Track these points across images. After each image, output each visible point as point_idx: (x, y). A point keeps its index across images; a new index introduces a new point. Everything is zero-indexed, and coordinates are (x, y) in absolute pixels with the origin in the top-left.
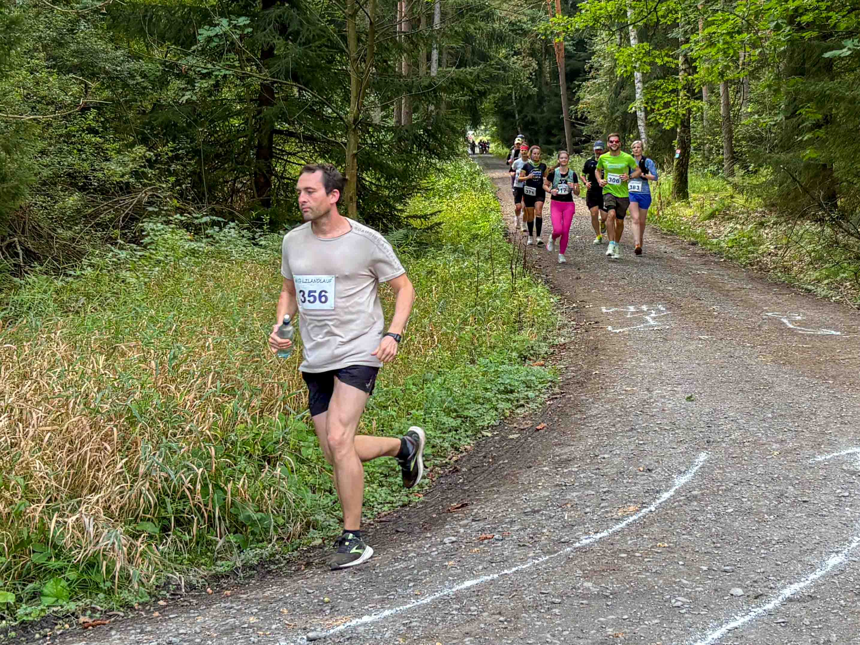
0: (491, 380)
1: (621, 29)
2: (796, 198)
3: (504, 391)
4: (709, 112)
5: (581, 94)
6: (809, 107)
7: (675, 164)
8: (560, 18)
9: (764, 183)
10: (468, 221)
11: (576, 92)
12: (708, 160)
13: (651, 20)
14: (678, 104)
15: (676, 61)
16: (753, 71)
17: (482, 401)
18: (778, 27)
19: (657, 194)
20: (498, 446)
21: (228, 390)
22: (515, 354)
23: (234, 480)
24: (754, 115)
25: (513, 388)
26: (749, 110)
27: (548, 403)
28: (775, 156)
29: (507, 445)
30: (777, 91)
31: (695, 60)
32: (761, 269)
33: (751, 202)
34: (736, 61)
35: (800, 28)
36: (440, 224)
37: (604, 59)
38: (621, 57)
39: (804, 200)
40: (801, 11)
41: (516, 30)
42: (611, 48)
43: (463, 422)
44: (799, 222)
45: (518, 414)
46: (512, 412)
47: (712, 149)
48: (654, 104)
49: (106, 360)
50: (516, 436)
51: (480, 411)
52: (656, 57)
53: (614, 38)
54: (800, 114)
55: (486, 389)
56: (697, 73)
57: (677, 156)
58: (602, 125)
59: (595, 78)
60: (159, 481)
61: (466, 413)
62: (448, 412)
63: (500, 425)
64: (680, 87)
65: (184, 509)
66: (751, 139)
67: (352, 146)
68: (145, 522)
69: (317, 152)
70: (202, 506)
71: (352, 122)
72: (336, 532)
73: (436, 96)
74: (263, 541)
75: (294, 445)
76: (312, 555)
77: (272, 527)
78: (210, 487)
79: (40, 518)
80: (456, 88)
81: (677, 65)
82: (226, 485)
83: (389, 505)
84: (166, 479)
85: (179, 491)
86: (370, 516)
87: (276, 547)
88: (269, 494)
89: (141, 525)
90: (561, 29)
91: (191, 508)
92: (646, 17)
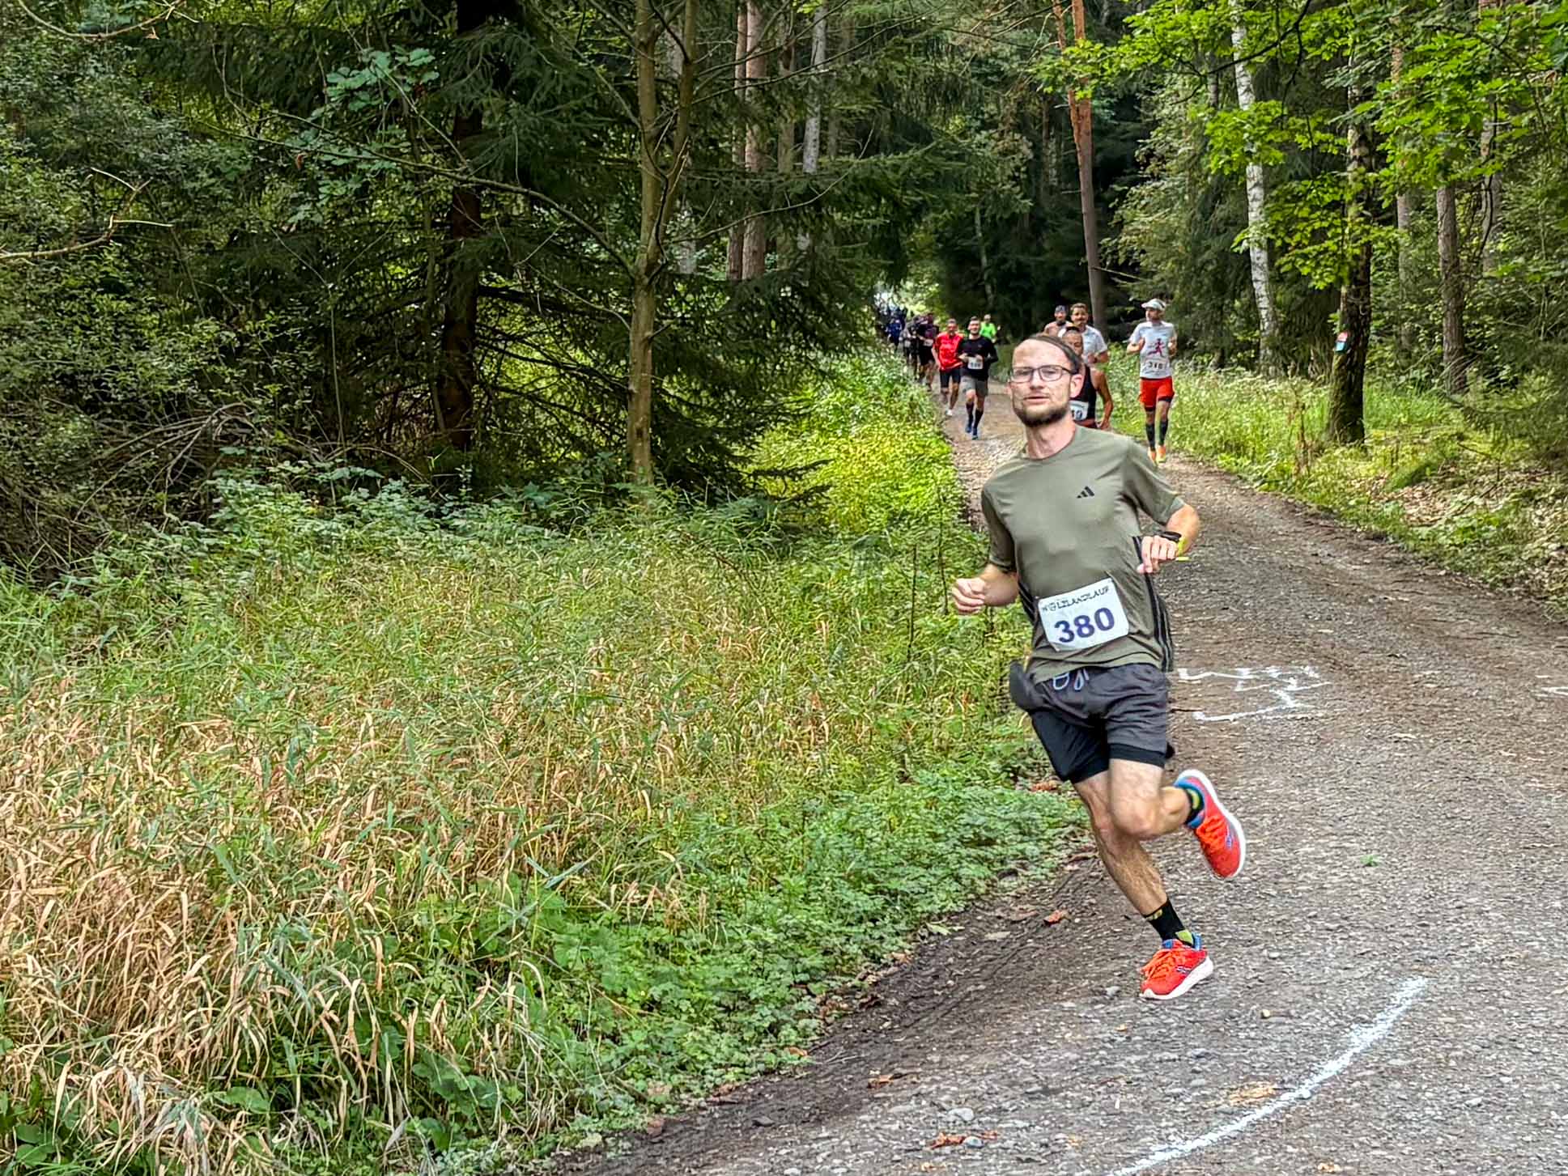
0: (947, 817)
1: (1218, 72)
3: (972, 841)
5: (1126, 212)
7: (1335, 363)
8: (1084, 48)
9: (1533, 405)
11: (1116, 208)
12: (1409, 356)
13: (1287, 51)
14: (1343, 233)
15: (1340, 141)
16: (1513, 161)
17: (927, 861)
19: (1297, 430)
20: (964, 955)
21: (405, 822)
22: (994, 764)
23: (420, 1008)
24: (1511, 258)
25: (991, 835)
26: (1501, 247)
27: (1069, 867)
29: (981, 953)
31: (1380, 138)
32: (1528, 593)
33: (1505, 448)
34: (1472, 139)
36: (825, 488)
37: (1179, 136)
38: (1218, 133)
41: (987, 75)
42: (1196, 112)
43: (887, 902)
45: (1004, 890)
46: (991, 885)
47: (1416, 333)
48: (1291, 234)
49: (162, 755)
50: (1000, 935)
51: (923, 881)
52: (1296, 131)
53: (1202, 89)
55: (935, 836)
56: (1387, 166)
57: (1340, 347)
59: (1159, 178)
60: (270, 1003)
61: (894, 884)
62: (857, 881)
63: (966, 911)
64: (1348, 197)
65: (321, 1064)
66: (1505, 311)
67: (642, 323)
68: (241, 1089)
69: (567, 334)
70: (357, 1059)
71: (643, 271)
72: (629, 1122)
73: (821, 217)
74: (479, 1134)
75: (537, 942)
76: (581, 1165)
77: (498, 1106)
78: (374, 1019)
79: (34, 1073)
80: (864, 198)
81: (1342, 149)
82: (405, 1016)
83: (738, 1070)
84: (287, 1001)
85: (310, 1026)
86: (697, 1090)
87: (509, 1147)
88: (490, 1039)
89: (235, 1094)
90: (1088, 70)
91: (335, 1061)
92: (1275, 44)
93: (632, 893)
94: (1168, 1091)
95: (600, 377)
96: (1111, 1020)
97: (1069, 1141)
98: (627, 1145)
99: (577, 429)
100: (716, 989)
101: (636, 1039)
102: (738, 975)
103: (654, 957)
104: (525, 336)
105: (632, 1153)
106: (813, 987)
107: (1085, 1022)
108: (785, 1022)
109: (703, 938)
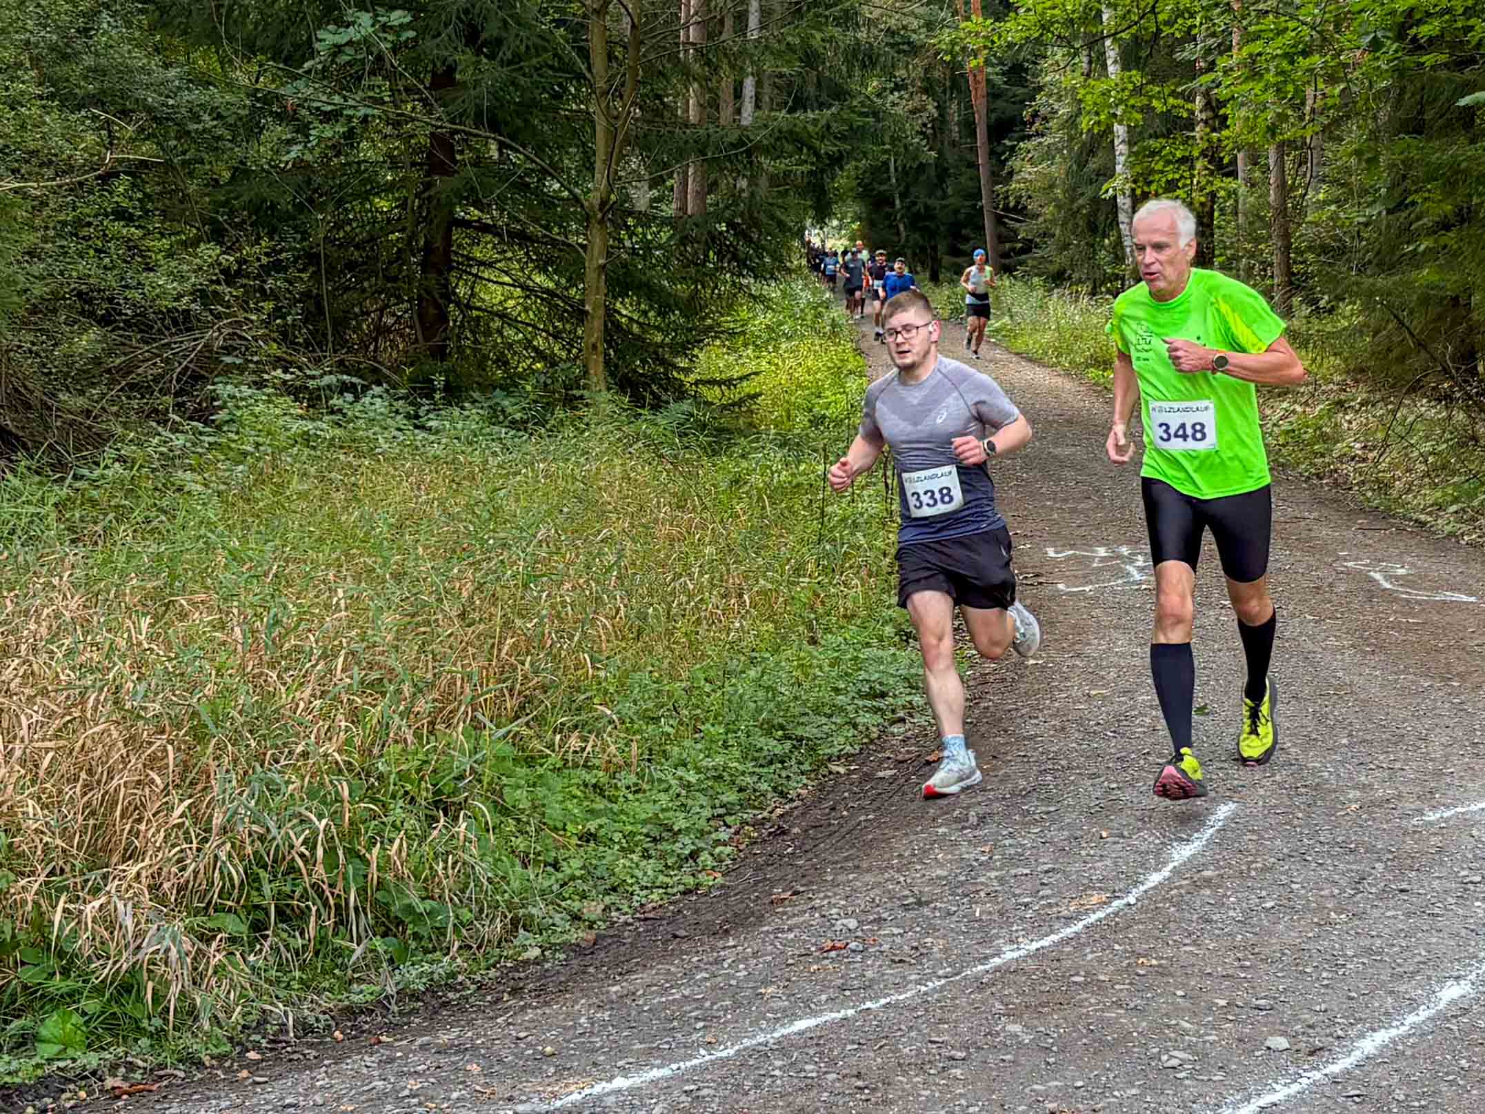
0: (846, 674)
1: (1090, 46)
2: (1402, 359)
3: (868, 694)
4: (1247, 199)
5: (1015, 163)
6: (1429, 191)
8: (978, 22)
9: (1345, 329)
10: (807, 392)
11: (1007, 160)
13: (1146, 29)
14: (1192, 183)
15: (1189, 106)
16: (1329, 124)
17: (829, 711)
18: (1376, 45)
20: (857, 790)
21: (371, 685)
22: (889, 630)
23: (382, 843)
24: (1329, 205)
25: (885, 690)
26: (1321, 197)
28: (1367, 282)
29: (873, 788)
30: (1373, 161)
31: (1222, 104)
32: (1336, 484)
33: (1321, 365)
34: (1299, 107)
35: (1417, 47)
36: (757, 395)
37: (1059, 100)
38: (1089, 97)
39: (1416, 361)
40: (1418, 17)
41: (899, 44)
42: (1071, 80)
43: (794, 746)
44: (1407, 402)
45: (894, 735)
46: (883, 731)
47: (1253, 268)
48: (1149, 183)
49: (152, 625)
50: (889, 773)
51: (826, 728)
52: (1154, 96)
53: (1077, 60)
54: (1413, 203)
55: (837, 690)
56: (1228, 127)
58: (1054, 222)
59: (1043, 136)
60: (248, 841)
61: (799, 732)
62: (769, 728)
63: (861, 753)
64: (1196, 154)
65: (294, 892)
66: (1324, 249)
67: (596, 253)
68: (222, 914)
69: (532, 261)
70: (325, 887)
71: (597, 207)
72: (565, 937)
73: (751, 163)
74: (434, 950)
75: (490, 784)
76: (522, 975)
77: (450, 926)
78: (340, 853)
79: (36, 904)
80: (789, 147)
81: (1192, 112)
82: (369, 850)
83: (661, 891)
84: (262, 838)
85: (284, 858)
86: (626, 909)
87: (459, 960)
88: (445, 868)
89: (217, 918)
90: (981, 42)
91: (305, 889)
92: (1136, 23)
93: (574, 742)
94: (1021, 901)
95: (560, 298)
96: (975, 842)
97: (935, 944)
98: (563, 956)
99: (539, 342)
100: (645, 822)
101: (574, 866)
102: (663, 810)
103: (592, 796)
104: (495, 262)
105: (566, 964)
106: (729, 819)
107: (955, 844)
108: (702, 849)
109: (633, 779)
